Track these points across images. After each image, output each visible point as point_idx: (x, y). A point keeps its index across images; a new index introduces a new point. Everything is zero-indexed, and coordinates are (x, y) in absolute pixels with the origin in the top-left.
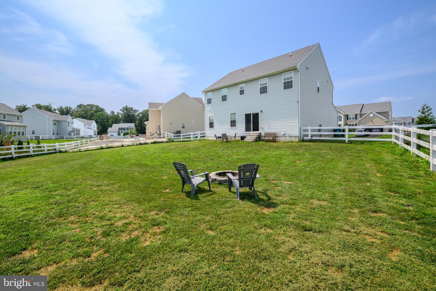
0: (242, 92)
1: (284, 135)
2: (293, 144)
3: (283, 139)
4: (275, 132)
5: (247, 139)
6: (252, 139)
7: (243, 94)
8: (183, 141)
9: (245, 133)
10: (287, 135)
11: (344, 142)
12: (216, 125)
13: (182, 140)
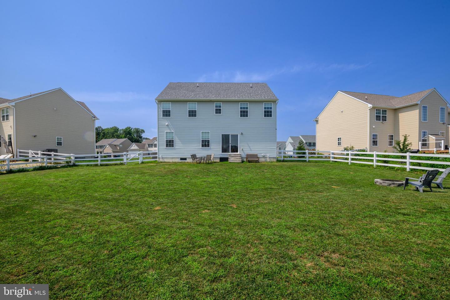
0: (218, 111)
1: (264, 157)
2: (273, 163)
3: (263, 160)
4: (256, 154)
5: (231, 160)
6: (239, 160)
7: (220, 113)
8: (101, 165)
9: (222, 154)
10: (267, 157)
11: (305, 161)
12: (178, 144)
13: (99, 163)
